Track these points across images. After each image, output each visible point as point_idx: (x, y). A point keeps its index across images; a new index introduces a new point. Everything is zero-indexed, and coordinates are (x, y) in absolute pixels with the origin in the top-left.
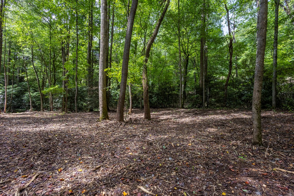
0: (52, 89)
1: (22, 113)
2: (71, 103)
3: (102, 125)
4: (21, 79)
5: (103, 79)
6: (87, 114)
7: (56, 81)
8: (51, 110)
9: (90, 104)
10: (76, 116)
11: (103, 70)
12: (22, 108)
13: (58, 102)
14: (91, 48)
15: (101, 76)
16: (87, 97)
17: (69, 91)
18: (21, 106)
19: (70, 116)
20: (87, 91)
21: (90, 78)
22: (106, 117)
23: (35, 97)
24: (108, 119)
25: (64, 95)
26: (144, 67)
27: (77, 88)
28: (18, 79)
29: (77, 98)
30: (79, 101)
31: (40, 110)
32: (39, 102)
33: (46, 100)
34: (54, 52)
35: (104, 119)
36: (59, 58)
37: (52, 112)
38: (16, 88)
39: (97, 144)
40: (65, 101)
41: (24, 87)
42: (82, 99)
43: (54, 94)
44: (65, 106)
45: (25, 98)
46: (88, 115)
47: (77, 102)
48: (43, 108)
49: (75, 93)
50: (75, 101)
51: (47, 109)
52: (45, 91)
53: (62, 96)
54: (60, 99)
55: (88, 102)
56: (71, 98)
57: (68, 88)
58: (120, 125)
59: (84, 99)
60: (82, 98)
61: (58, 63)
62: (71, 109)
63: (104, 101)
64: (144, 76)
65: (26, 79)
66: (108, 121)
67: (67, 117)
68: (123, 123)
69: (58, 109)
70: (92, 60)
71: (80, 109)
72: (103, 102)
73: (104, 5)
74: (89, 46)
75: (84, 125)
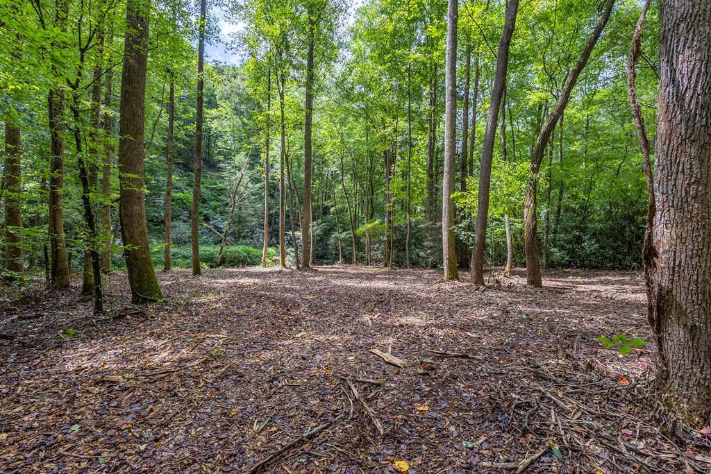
0: (369, 226)
1: (330, 266)
2: (399, 251)
3: (447, 287)
4: (326, 210)
5: (448, 212)
6: (426, 271)
7: (374, 210)
8: (368, 263)
9: (431, 254)
10: (408, 273)
11: (449, 196)
12: (327, 259)
13: (378, 249)
14: (434, 146)
15: (445, 208)
16: (427, 241)
17: (396, 229)
18: (326, 255)
19: (399, 273)
20: (427, 229)
21: (431, 204)
22: (454, 276)
23: (344, 240)
24: (459, 280)
25: (388, 237)
26: (530, 183)
27: (410, 223)
28: (321, 210)
29: (409, 242)
30: (413, 247)
31: (351, 263)
32: (350, 248)
33: (360, 247)
34: (372, 157)
35: (450, 279)
36: (379, 168)
37: (369, 266)
38: (321, 226)
39: (435, 305)
40: (390, 248)
41: (329, 224)
42: (417, 244)
43: (374, 234)
44: (389, 257)
45: (332, 241)
46: (427, 273)
47: (410, 251)
48: (357, 259)
49: (405, 232)
50: (407, 248)
51: (361, 260)
52: (361, 229)
53: (385, 239)
54: (380, 245)
55: (429, 251)
56: (400, 241)
57: (396, 224)
58: (476, 290)
59: (422, 245)
60: (418, 242)
61: (378, 177)
62: (399, 263)
63: (451, 249)
64: (528, 201)
65: (332, 209)
66: (456, 282)
67: (395, 274)
68: (482, 288)
69: (378, 261)
70: (434, 172)
71: (415, 264)
72: (449, 251)
73: (450, 87)
74: (430, 142)
75: (419, 285)
